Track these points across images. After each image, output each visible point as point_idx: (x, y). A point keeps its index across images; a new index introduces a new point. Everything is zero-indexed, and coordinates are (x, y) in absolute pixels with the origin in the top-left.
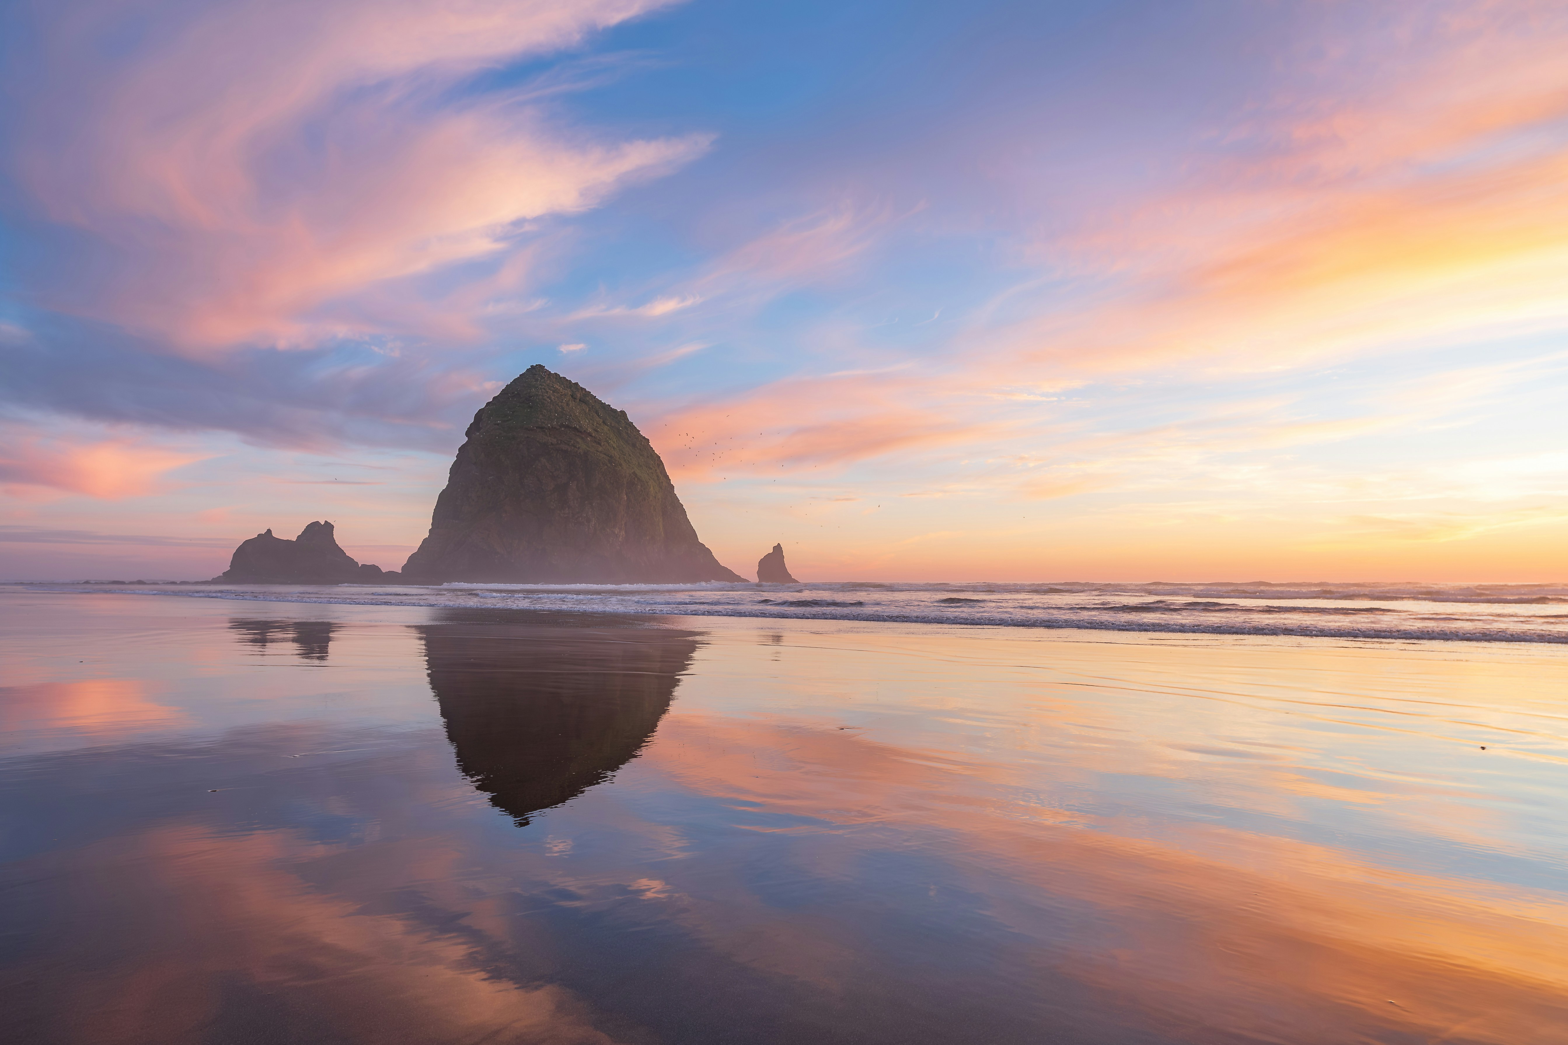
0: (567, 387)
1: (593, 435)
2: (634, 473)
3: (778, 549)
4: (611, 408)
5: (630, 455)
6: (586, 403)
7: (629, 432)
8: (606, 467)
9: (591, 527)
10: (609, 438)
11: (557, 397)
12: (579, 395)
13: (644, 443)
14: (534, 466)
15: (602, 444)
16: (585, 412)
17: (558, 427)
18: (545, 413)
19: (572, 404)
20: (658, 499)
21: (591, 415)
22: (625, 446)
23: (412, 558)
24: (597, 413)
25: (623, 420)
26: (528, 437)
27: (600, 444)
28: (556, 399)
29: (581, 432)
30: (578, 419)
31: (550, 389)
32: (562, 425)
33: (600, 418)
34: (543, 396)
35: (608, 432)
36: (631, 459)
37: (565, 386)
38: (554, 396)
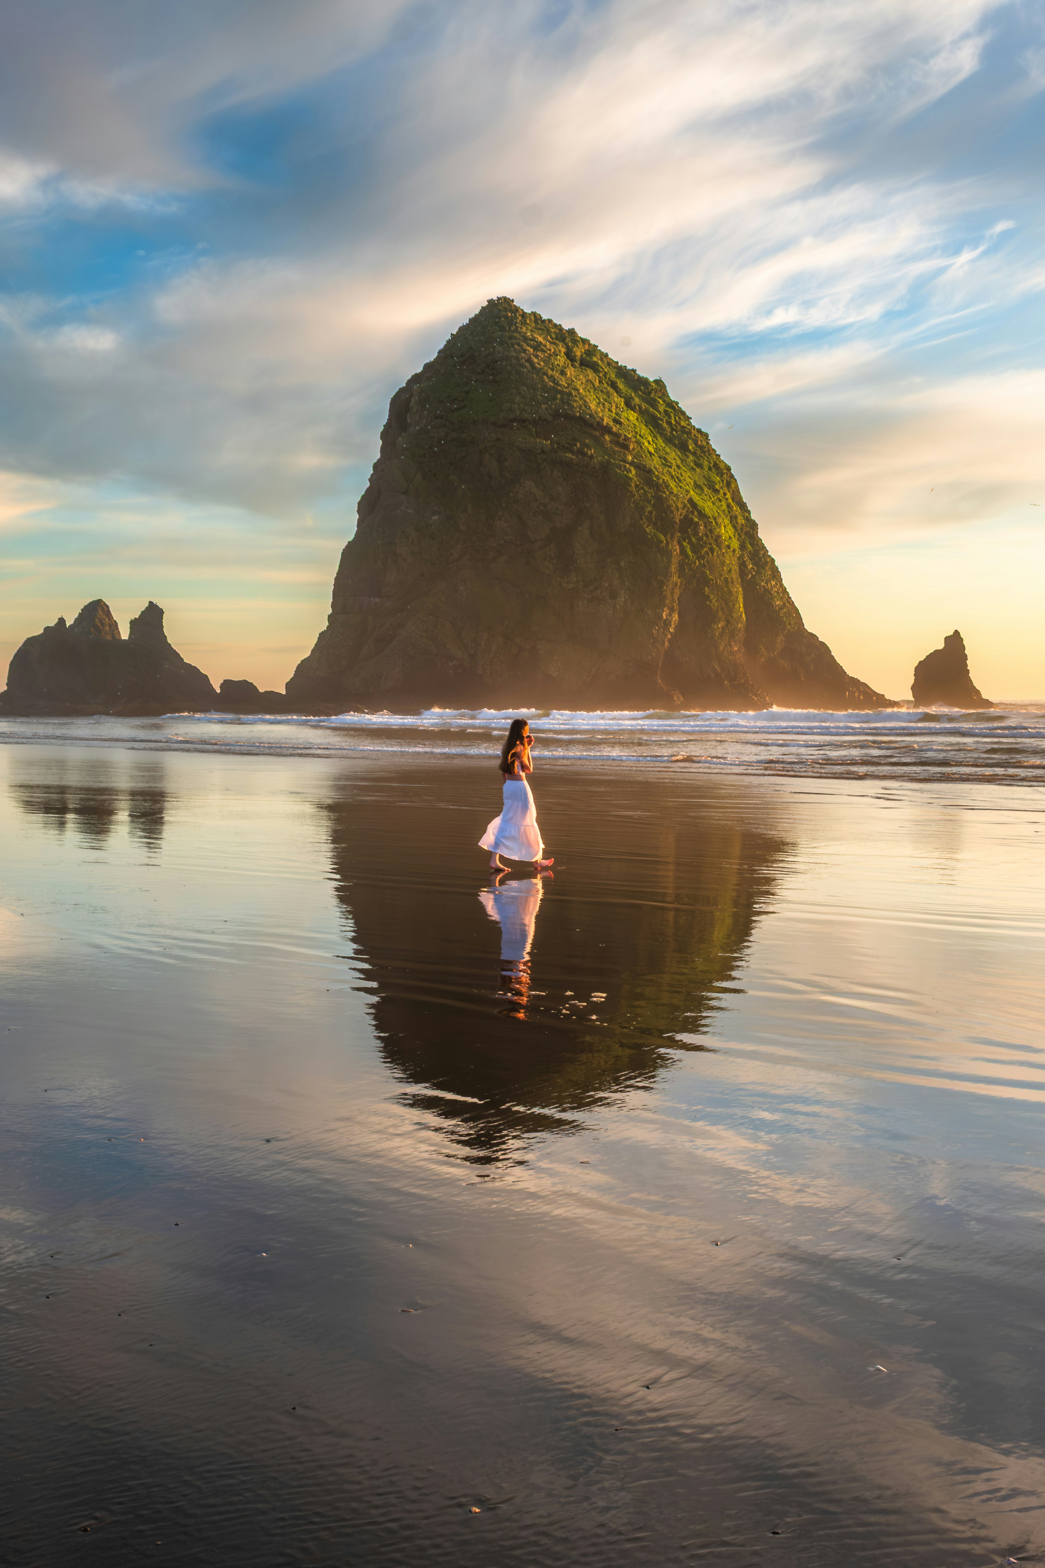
0: (557, 339)
1: (614, 429)
2: (691, 500)
3: (955, 642)
4: (639, 376)
5: (678, 467)
6: (595, 368)
7: (673, 422)
8: (642, 491)
9: (618, 606)
10: (640, 435)
11: (542, 360)
12: (578, 354)
13: (702, 441)
14: (512, 494)
15: (631, 447)
16: (594, 385)
17: (550, 418)
18: (525, 391)
19: (570, 372)
20: (734, 551)
21: (605, 391)
22: (668, 450)
23: (302, 667)
24: (613, 385)
25: (660, 397)
26: (498, 439)
27: (626, 447)
28: (542, 364)
29: (591, 426)
30: (585, 401)
31: (529, 345)
32: (557, 415)
33: (621, 397)
34: (517, 358)
35: (637, 424)
36: (681, 474)
37: (554, 336)
38: (537, 357)
